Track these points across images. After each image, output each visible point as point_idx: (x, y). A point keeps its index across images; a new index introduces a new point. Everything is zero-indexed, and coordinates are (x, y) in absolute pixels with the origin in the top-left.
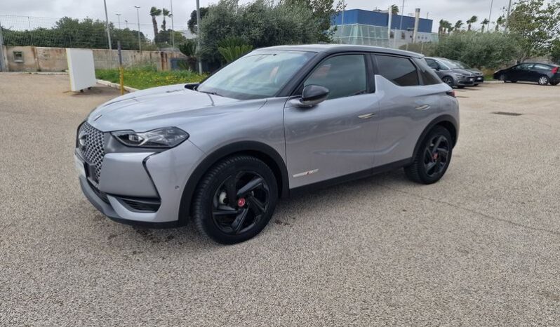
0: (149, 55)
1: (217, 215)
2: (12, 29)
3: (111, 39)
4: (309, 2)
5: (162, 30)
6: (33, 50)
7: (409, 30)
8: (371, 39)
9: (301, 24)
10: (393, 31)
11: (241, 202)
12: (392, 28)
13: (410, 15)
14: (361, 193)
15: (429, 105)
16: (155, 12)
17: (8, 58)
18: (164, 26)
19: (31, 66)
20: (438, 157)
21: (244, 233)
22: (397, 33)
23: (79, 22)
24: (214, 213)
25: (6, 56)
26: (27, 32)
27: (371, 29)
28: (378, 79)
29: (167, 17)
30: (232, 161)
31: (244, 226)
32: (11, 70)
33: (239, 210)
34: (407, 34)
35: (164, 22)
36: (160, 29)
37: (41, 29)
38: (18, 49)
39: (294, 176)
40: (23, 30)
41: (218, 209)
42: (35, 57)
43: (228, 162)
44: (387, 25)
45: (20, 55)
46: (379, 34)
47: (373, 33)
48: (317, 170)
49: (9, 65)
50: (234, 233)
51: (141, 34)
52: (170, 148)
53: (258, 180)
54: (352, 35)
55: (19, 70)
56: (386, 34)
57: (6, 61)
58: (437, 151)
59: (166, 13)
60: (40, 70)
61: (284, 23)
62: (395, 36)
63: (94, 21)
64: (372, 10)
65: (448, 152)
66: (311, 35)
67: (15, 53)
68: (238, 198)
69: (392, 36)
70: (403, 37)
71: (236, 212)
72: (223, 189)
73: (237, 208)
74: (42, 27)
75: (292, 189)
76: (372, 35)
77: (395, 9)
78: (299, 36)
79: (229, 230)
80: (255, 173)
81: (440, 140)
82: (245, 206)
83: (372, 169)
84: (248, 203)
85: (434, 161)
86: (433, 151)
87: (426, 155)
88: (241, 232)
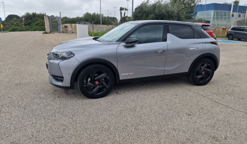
0: (112, 26)
1: (85, 86)
2: (69, 17)
3: (102, 21)
4: (184, 1)
5: (124, 16)
6: (71, 25)
7: (243, 13)
8: (221, 18)
9: (177, 11)
10: (233, 13)
11: (97, 83)
12: (233, 11)
13: (244, 5)
14: (163, 86)
15: (198, 48)
16: (122, 9)
17: (63, 28)
18: (124, 15)
19: (70, 31)
20: (205, 73)
21: (97, 95)
22: (236, 14)
23: (91, 14)
24: (85, 85)
25: (62, 27)
26: (73, 18)
27: (221, 12)
28: (169, 36)
29: (126, 11)
30: (93, 66)
31: (98, 92)
32: (63, 33)
33: (96, 85)
34: (242, 15)
35: (125, 13)
36: (123, 16)
37: (78, 17)
38: (66, 25)
39: (122, 75)
40: (72, 18)
41: (86, 84)
42: (71, 28)
43: (91, 66)
44: (230, 10)
45: (67, 27)
46: (225, 15)
47: (222, 15)
48: (133, 73)
49: (63, 31)
50: (93, 94)
51: (116, 18)
52: (67, 59)
53: (104, 74)
54: (210, 16)
55: (66, 33)
56: (229, 15)
57: (62, 29)
58: (204, 70)
59: (126, 9)
60: (73, 33)
61: (169, 11)
62: (235, 16)
63: (96, 13)
64: (223, 3)
65: (211, 71)
66: (182, 16)
67: (65, 26)
68: (95, 81)
69: (233, 16)
70: (239, 16)
71: (94, 86)
72: (89, 76)
73: (95, 84)
74: (79, 16)
75: (121, 80)
76: (221, 15)
77: (236, 3)
78: (176, 17)
79: (91, 93)
80: (103, 71)
81: (206, 65)
82: (99, 84)
83: (164, 75)
84: (100, 83)
85: (203, 75)
86: (202, 70)
87: (197, 71)
88: (96, 94)
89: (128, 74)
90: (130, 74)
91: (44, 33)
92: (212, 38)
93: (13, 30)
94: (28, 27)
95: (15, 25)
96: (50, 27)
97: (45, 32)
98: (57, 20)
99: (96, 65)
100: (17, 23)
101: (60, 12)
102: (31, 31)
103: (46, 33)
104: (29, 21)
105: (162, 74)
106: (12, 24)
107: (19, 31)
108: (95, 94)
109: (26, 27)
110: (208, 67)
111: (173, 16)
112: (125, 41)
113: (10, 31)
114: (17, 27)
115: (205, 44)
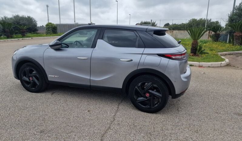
39: (49, 76)
48: (58, 76)
75: (50, 81)
81: (150, 85)
83: (90, 85)
89: (54, 76)
90: (56, 76)
115: (146, 55)
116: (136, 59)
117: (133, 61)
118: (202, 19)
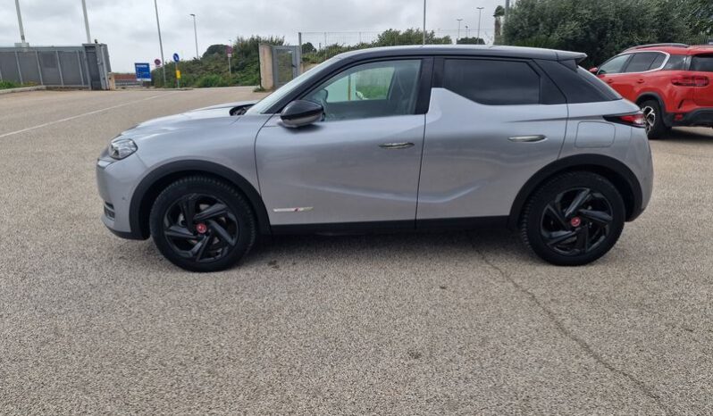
11: (201, 228)
15: (543, 137)
16: (501, 12)
20: (583, 223)
21: (205, 262)
23: (401, 34)
24: (166, 233)
28: (437, 94)
31: (206, 255)
33: (199, 236)
39: (276, 210)
41: (170, 230)
48: (309, 208)
50: (192, 259)
52: (120, 159)
58: (579, 214)
63: (415, 31)
65: (610, 219)
68: (197, 222)
72: (179, 210)
73: (196, 233)
75: (274, 226)
79: (187, 255)
80: (214, 197)
81: (583, 196)
82: (207, 234)
83: (416, 221)
84: (210, 231)
85: (573, 229)
86: (567, 214)
87: (546, 216)
88: (201, 261)
89: (293, 210)
90: (301, 209)
91: (256, 91)
92: (624, 100)
93: (207, 84)
94: (238, 74)
95: (212, 72)
96: (273, 75)
97: (259, 87)
98: (291, 54)
99: (198, 179)
100: (217, 67)
101: (300, 34)
102: (246, 85)
103: (262, 90)
104: (243, 60)
105: (410, 216)
106: (206, 69)
107: (219, 86)
108: (197, 260)
109: (234, 76)
110: (596, 204)
111: (643, 26)
112: (280, 111)
113: (200, 87)
114: (214, 76)
115: (578, 121)
116: (554, 132)
117: (546, 139)
118: (411, 31)
